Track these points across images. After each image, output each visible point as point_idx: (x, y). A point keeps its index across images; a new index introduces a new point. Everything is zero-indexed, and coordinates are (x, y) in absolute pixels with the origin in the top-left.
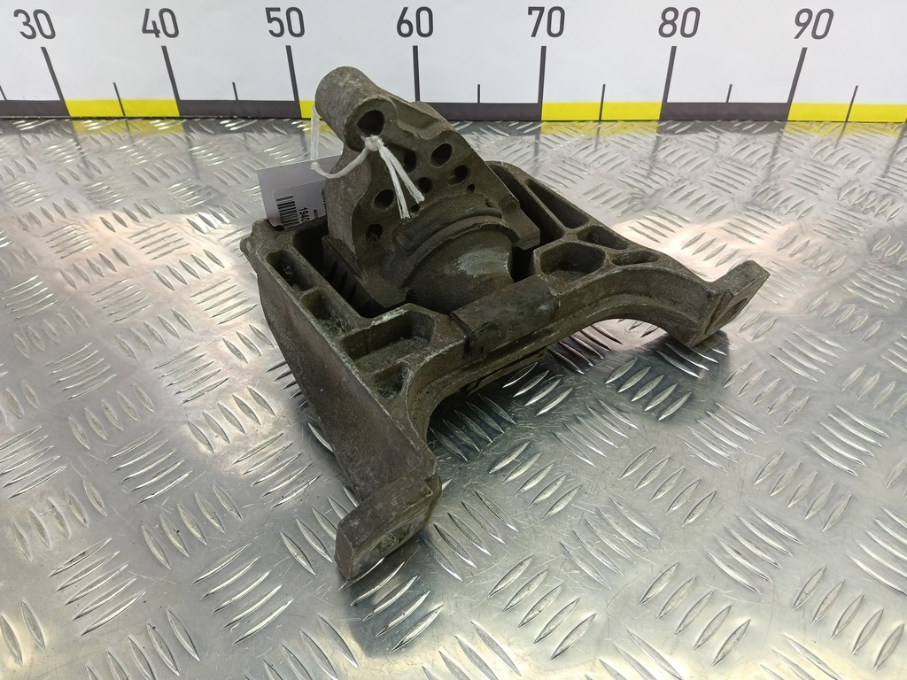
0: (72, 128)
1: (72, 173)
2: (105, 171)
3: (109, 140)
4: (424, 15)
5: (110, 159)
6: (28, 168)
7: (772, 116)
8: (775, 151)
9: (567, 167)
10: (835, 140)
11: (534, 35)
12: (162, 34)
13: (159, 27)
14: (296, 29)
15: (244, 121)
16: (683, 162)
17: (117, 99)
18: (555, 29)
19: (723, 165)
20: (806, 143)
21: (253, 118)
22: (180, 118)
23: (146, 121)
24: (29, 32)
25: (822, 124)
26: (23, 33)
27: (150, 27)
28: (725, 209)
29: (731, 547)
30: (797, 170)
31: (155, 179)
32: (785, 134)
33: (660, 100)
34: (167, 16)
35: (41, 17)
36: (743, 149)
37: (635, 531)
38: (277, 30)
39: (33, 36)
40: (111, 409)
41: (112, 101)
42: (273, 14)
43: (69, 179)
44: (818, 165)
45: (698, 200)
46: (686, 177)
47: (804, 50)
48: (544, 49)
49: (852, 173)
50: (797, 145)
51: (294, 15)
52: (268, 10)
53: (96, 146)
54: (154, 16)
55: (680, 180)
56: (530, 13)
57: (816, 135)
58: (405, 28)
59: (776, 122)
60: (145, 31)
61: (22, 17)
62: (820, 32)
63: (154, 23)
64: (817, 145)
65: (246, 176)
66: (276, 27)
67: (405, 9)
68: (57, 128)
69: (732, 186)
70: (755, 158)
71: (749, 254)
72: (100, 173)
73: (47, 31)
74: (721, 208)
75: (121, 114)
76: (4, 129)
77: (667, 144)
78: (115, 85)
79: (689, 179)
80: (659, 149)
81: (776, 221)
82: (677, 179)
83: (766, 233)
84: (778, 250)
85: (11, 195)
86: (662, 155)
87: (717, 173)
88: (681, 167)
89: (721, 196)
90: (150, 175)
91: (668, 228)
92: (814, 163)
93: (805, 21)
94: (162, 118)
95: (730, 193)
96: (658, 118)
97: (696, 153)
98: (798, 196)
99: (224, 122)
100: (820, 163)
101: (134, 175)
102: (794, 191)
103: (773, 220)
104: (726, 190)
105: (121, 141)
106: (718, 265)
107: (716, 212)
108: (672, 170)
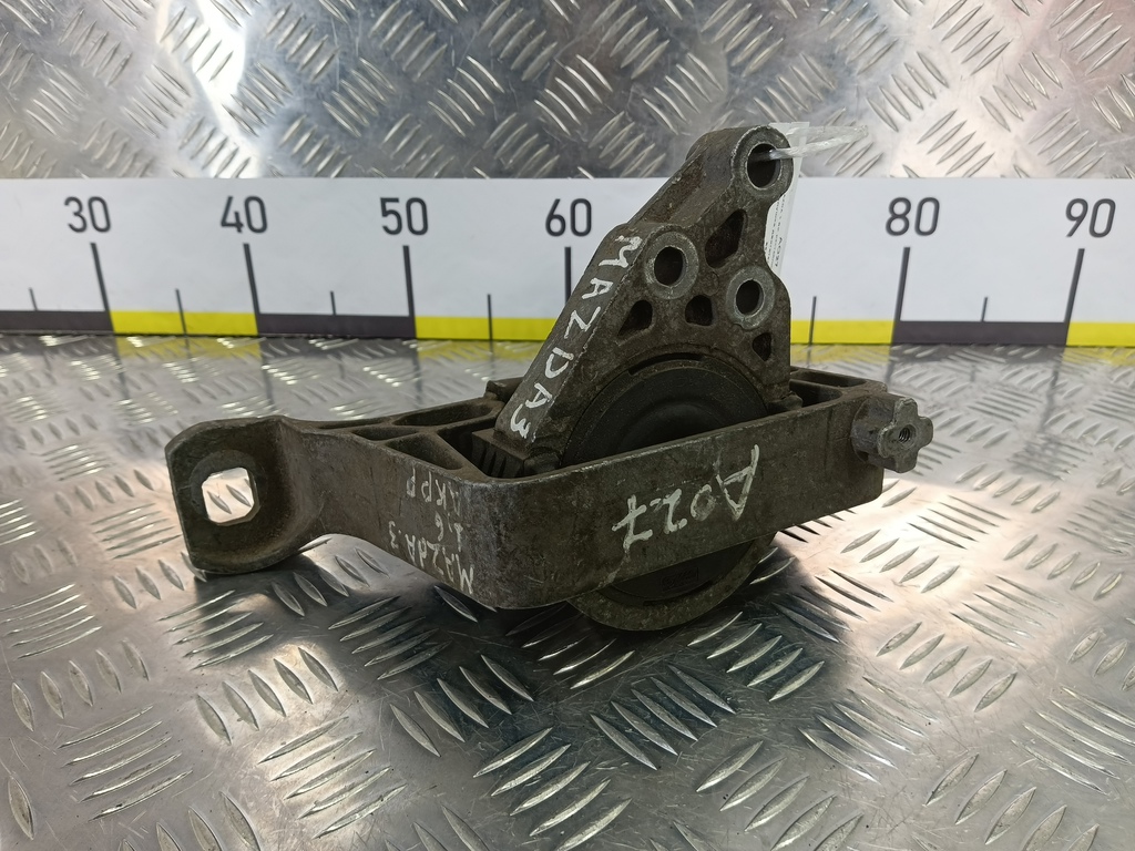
0: (113, 343)
1: (101, 390)
2: (145, 387)
3: (158, 356)
4: (581, 208)
5: (154, 376)
6: (43, 381)
7: (1045, 339)
8: (1056, 374)
12: (246, 229)
13: (243, 219)
14: (418, 224)
15: (340, 340)
16: (935, 386)
17: (175, 309)
19: (991, 390)
20: (1100, 368)
21: (352, 338)
22: (258, 337)
23: (212, 340)
24: (78, 223)
25: (1115, 350)
26: (71, 227)
28: (1008, 439)
30: (1097, 397)
31: (214, 397)
32: (1066, 358)
33: (891, 317)
34: (254, 206)
35: (97, 206)
36: (1015, 374)
38: (393, 225)
39: (84, 229)
40: (81, 673)
41: (171, 313)
42: (390, 206)
43: (95, 394)
44: (1123, 391)
45: (967, 428)
46: (943, 402)
47: (1081, 252)
50: (1087, 369)
51: (416, 208)
52: (384, 201)
53: (139, 362)
54: (238, 206)
55: (934, 406)
57: (1108, 361)
58: (556, 225)
59: (1050, 347)
60: (224, 224)
61: (74, 206)
62: (1100, 228)
63: (237, 214)
64: (1114, 371)
65: (337, 395)
66: (392, 222)
67: (557, 202)
68: (94, 343)
69: (1012, 413)
70: (1034, 384)
71: (1057, 490)
72: (139, 388)
73: (101, 223)
74: (1002, 437)
75: (180, 331)
76: (26, 344)
77: (908, 367)
78: (178, 292)
79: (947, 404)
80: (896, 373)
81: (1085, 453)
82: (931, 404)
83: (1075, 466)
84: (1099, 486)
85: (13, 410)
86: (903, 379)
87: (985, 398)
88: (934, 392)
89: (998, 423)
90: (206, 392)
91: (932, 459)
92: (1117, 390)
93: (1079, 214)
94: (234, 337)
95: (1010, 420)
96: (889, 341)
97: (951, 377)
98: (1107, 426)
99: (312, 341)
100: (1125, 389)
101: (184, 391)
102: (1099, 420)
103: (1081, 451)
104: (1003, 417)
105: (175, 357)
106: (1015, 503)
107: (995, 441)
108: (921, 394)
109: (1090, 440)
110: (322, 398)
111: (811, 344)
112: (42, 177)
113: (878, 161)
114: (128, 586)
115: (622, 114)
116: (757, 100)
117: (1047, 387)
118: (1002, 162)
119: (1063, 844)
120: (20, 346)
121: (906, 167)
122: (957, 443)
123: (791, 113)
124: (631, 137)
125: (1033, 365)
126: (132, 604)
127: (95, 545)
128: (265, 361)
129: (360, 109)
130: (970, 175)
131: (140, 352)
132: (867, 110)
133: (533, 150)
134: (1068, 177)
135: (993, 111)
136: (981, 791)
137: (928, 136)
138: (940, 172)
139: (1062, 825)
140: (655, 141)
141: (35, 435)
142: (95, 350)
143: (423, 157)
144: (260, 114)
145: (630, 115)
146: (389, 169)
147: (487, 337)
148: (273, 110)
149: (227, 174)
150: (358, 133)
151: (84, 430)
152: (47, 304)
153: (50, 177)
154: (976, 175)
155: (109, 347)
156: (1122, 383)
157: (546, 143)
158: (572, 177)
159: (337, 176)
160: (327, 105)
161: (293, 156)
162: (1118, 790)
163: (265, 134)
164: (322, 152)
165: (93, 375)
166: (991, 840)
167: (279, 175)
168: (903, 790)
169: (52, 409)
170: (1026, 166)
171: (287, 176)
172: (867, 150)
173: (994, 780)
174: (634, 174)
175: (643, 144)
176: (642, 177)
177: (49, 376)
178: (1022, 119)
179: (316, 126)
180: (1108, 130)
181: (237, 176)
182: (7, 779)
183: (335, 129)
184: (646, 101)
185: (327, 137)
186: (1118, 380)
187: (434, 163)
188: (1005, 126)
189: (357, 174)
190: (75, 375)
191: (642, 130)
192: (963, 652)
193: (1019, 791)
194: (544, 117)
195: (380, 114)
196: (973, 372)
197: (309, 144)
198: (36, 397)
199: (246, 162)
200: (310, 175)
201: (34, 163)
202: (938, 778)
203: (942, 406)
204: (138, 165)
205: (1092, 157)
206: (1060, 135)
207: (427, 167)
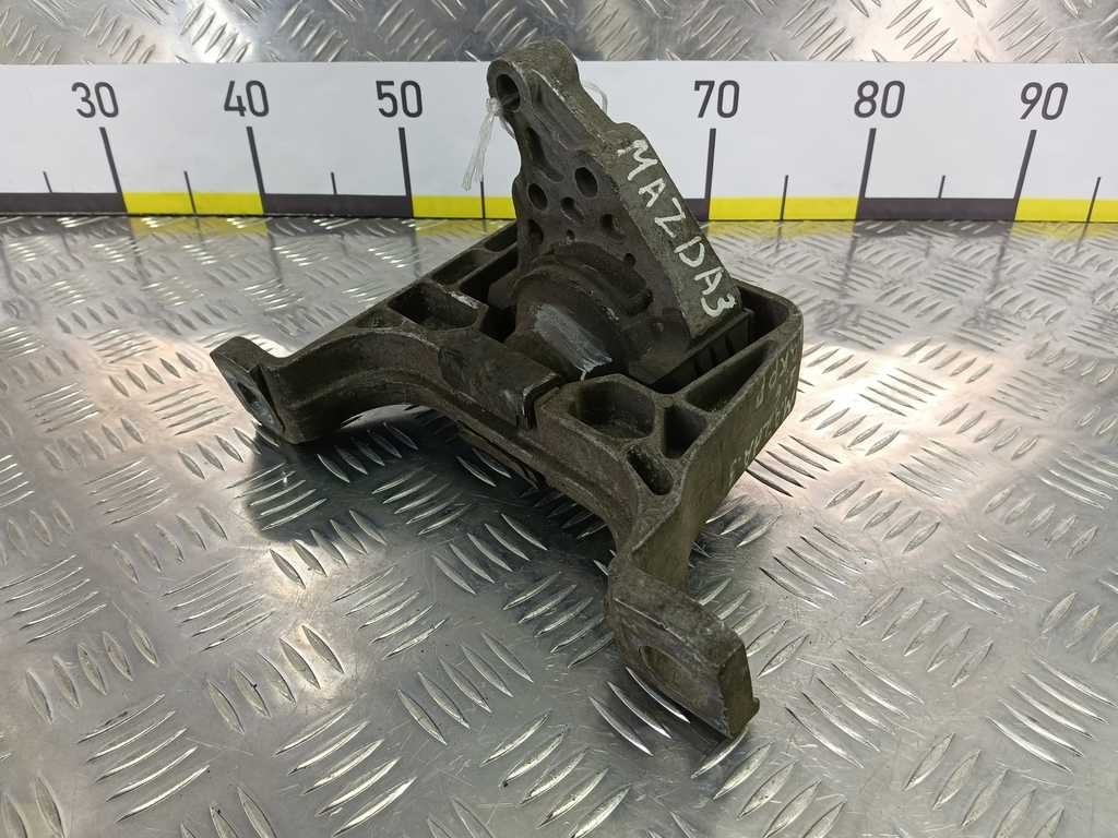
0: (129, 225)
1: (128, 272)
2: (169, 270)
3: (175, 238)
5: (175, 258)
6: (73, 266)
7: (995, 215)
8: (1003, 252)
9: (746, 268)
10: (1077, 240)
11: (701, 115)
12: (248, 112)
13: (245, 103)
14: (413, 107)
15: (342, 220)
16: (892, 262)
17: (185, 191)
18: (727, 108)
19: (942, 266)
20: (1042, 244)
21: (353, 217)
22: (264, 216)
23: (221, 219)
24: (87, 109)
25: (1058, 224)
26: (80, 111)
27: (235, 102)
28: (952, 314)
29: (1023, 714)
30: (1037, 273)
31: (233, 279)
32: (1013, 234)
33: (856, 195)
34: (255, 90)
35: (104, 91)
36: (965, 250)
37: (889, 694)
38: (389, 109)
39: (92, 114)
40: (169, 535)
41: (181, 194)
42: (385, 89)
43: (124, 278)
44: (1060, 267)
45: (917, 303)
46: (898, 279)
47: (1033, 133)
48: (713, 132)
49: (1105, 276)
50: (1031, 245)
51: (411, 90)
52: (380, 84)
53: (159, 244)
54: (240, 90)
55: (890, 282)
56: (697, 88)
57: (1051, 236)
59: (1000, 222)
60: (227, 108)
61: (81, 92)
62: (1052, 110)
63: (239, 98)
64: (1055, 246)
65: (347, 277)
66: (387, 105)
68: (111, 225)
69: (959, 289)
70: (981, 260)
71: (991, 362)
72: (163, 272)
73: (109, 108)
74: (948, 312)
75: (191, 211)
76: (45, 226)
77: (869, 244)
78: (186, 173)
79: (901, 281)
80: (858, 249)
81: (1019, 327)
82: (887, 281)
83: (1009, 339)
84: (1028, 358)
85: (50, 295)
86: (863, 256)
87: (937, 274)
88: (890, 269)
89: (945, 299)
90: (226, 274)
91: (884, 334)
92: (1056, 265)
93: (1034, 97)
94: (241, 216)
95: (956, 295)
96: (854, 217)
97: (907, 253)
98: (1042, 300)
99: (317, 221)
100: (1063, 265)
101: (205, 273)
102: (1035, 295)
103: (1016, 325)
104: (950, 293)
105: (190, 239)
106: (953, 374)
107: (941, 317)
108: (879, 271)
109: (1025, 315)
110: (333, 280)
111: (782, 220)
112: (47, 63)
113: (848, 46)
114: (193, 459)
117: (993, 262)
118: (962, 52)
119: (965, 656)
120: (40, 228)
121: (875, 52)
122: (908, 318)
125: (982, 240)
126: (200, 475)
127: (155, 423)
128: (275, 242)
130: (933, 60)
131: (157, 233)
133: (522, 34)
134: (1025, 62)
136: (903, 616)
137: (896, 21)
138: (907, 56)
139: (965, 642)
140: (639, 24)
141: (77, 319)
142: (114, 232)
143: (417, 41)
146: (384, 53)
147: (481, 216)
149: (229, 59)
150: (352, 18)
151: (122, 314)
152: (62, 186)
153: (55, 63)
154: (940, 60)
155: (125, 228)
156: (1060, 259)
157: (534, 27)
159: (334, 60)
161: (291, 41)
162: (1011, 615)
163: (264, 19)
164: (319, 37)
165: (119, 259)
166: (909, 653)
167: (279, 59)
168: (841, 615)
169: (88, 295)
170: (987, 52)
171: (286, 61)
172: (839, 34)
173: (914, 608)
177: (74, 259)
178: (985, 6)
179: (312, 12)
180: (1066, 16)
181: (238, 61)
182: (126, 622)
183: (330, 14)
185: (323, 22)
186: (1058, 255)
187: (427, 46)
188: (969, 12)
189: (354, 58)
190: (97, 258)
192: (898, 504)
193: (933, 616)
194: (533, 1)
196: (928, 248)
197: (306, 29)
198: (69, 281)
199: (246, 48)
200: (307, 61)
201: (38, 48)
202: (869, 606)
203: (898, 282)
204: (141, 51)
205: (1048, 43)
206: (1020, 23)
207: (421, 49)
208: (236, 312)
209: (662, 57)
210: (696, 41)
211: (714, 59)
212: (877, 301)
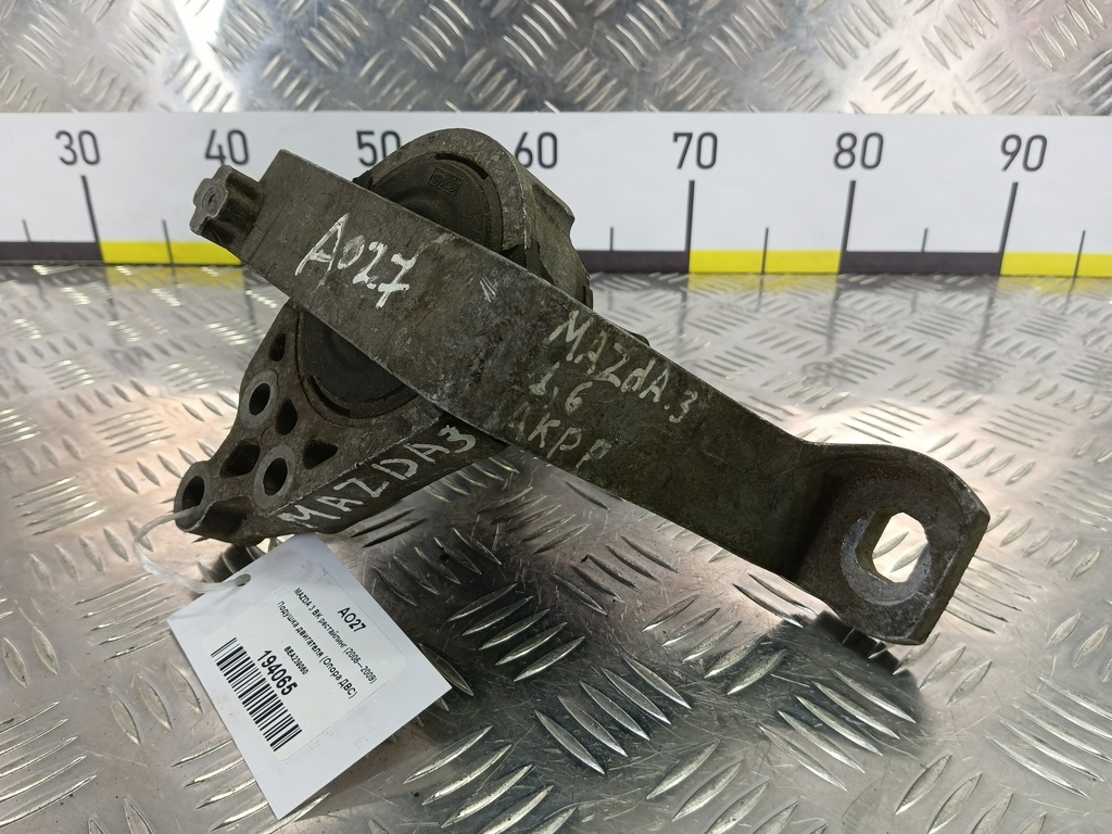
0: (103, 272)
1: (96, 312)
2: (136, 309)
3: (146, 283)
4: (547, 142)
5: (144, 300)
6: (39, 304)
7: (981, 268)
8: (991, 302)
10: (1066, 292)
11: (680, 166)
12: (228, 161)
13: (226, 152)
17: (162, 239)
18: (706, 160)
19: (928, 313)
20: (1030, 294)
22: (240, 266)
23: (197, 269)
24: (69, 156)
25: (1045, 278)
26: (63, 160)
27: (215, 152)
28: (939, 353)
29: (1028, 734)
30: (1024, 319)
32: (999, 286)
33: (838, 248)
34: (237, 139)
35: (87, 140)
36: (950, 299)
37: (877, 713)
38: (369, 159)
39: (74, 162)
41: (158, 245)
42: (365, 139)
43: (90, 316)
44: (1049, 314)
45: (901, 344)
46: (881, 322)
47: (1015, 186)
48: (692, 184)
49: (1096, 322)
51: (391, 141)
52: (360, 134)
53: (128, 288)
54: (221, 139)
55: (874, 326)
56: (676, 139)
57: (1037, 288)
58: (523, 157)
59: (985, 276)
60: (208, 156)
61: (65, 140)
62: (1033, 162)
63: (220, 148)
64: (1043, 296)
66: (367, 155)
67: (525, 135)
68: (86, 272)
69: (945, 332)
70: (967, 307)
71: (979, 397)
72: (130, 310)
73: (91, 156)
74: (933, 352)
75: (167, 260)
76: (20, 273)
77: (851, 293)
78: (164, 223)
79: (885, 324)
80: (842, 298)
81: (1009, 365)
82: (871, 324)
83: (998, 376)
84: (1019, 393)
85: (11, 330)
86: (848, 303)
87: (921, 319)
88: (873, 314)
89: (930, 340)
90: (195, 315)
91: (867, 370)
92: (1044, 313)
93: (1013, 148)
95: (942, 338)
96: (835, 268)
97: (890, 301)
98: (1031, 343)
100: (1051, 312)
101: (172, 313)
102: (1023, 337)
103: (1005, 364)
104: (935, 335)
105: (162, 284)
106: (941, 407)
107: (926, 356)
108: (862, 316)
109: (1014, 354)
111: (763, 273)
112: (33, 111)
113: (827, 98)
114: (130, 474)
115: (586, 50)
116: (713, 38)
117: (982, 310)
118: (941, 104)
119: (961, 675)
120: (15, 274)
121: (853, 104)
122: (894, 356)
123: (745, 51)
124: (594, 72)
125: (968, 291)
126: (135, 490)
127: (97, 442)
128: (248, 286)
129: (338, 45)
130: (912, 110)
131: (130, 279)
132: (815, 48)
133: (502, 85)
134: (1003, 113)
135: (933, 50)
137: (872, 74)
138: (884, 108)
140: (618, 76)
141: (36, 351)
142: (87, 278)
143: (397, 91)
144: (242, 50)
145: (594, 51)
146: (366, 105)
148: (254, 45)
149: (212, 108)
150: (334, 68)
151: (81, 347)
152: (40, 235)
153: (40, 111)
154: (919, 111)
155: (100, 275)
156: (1049, 307)
157: (513, 78)
158: (539, 110)
159: (317, 109)
160: (305, 40)
161: (274, 91)
162: (1010, 635)
163: (248, 68)
164: (301, 87)
165: (83, 300)
166: (896, 672)
167: (260, 108)
169: (47, 330)
170: (965, 103)
171: (268, 110)
172: (816, 86)
174: (597, 109)
175: (606, 79)
176: (605, 111)
177: (44, 300)
178: (960, 58)
179: (295, 62)
180: (1040, 70)
181: (220, 110)
182: (30, 628)
183: (313, 64)
184: (609, 38)
185: (305, 72)
186: (1046, 304)
187: (408, 97)
188: (945, 63)
189: (335, 108)
190: (68, 300)
191: (605, 65)
194: (512, 53)
195: (356, 49)
196: (914, 298)
197: (289, 79)
198: (32, 319)
199: (229, 96)
200: (290, 109)
201: (25, 98)
203: (881, 326)
204: (127, 100)
205: (1026, 95)
206: (996, 74)
207: (402, 100)
208: (198, 345)
209: (640, 108)
210: (674, 93)
211: (693, 110)
212: (860, 341)
